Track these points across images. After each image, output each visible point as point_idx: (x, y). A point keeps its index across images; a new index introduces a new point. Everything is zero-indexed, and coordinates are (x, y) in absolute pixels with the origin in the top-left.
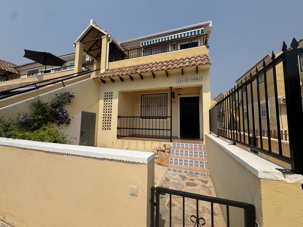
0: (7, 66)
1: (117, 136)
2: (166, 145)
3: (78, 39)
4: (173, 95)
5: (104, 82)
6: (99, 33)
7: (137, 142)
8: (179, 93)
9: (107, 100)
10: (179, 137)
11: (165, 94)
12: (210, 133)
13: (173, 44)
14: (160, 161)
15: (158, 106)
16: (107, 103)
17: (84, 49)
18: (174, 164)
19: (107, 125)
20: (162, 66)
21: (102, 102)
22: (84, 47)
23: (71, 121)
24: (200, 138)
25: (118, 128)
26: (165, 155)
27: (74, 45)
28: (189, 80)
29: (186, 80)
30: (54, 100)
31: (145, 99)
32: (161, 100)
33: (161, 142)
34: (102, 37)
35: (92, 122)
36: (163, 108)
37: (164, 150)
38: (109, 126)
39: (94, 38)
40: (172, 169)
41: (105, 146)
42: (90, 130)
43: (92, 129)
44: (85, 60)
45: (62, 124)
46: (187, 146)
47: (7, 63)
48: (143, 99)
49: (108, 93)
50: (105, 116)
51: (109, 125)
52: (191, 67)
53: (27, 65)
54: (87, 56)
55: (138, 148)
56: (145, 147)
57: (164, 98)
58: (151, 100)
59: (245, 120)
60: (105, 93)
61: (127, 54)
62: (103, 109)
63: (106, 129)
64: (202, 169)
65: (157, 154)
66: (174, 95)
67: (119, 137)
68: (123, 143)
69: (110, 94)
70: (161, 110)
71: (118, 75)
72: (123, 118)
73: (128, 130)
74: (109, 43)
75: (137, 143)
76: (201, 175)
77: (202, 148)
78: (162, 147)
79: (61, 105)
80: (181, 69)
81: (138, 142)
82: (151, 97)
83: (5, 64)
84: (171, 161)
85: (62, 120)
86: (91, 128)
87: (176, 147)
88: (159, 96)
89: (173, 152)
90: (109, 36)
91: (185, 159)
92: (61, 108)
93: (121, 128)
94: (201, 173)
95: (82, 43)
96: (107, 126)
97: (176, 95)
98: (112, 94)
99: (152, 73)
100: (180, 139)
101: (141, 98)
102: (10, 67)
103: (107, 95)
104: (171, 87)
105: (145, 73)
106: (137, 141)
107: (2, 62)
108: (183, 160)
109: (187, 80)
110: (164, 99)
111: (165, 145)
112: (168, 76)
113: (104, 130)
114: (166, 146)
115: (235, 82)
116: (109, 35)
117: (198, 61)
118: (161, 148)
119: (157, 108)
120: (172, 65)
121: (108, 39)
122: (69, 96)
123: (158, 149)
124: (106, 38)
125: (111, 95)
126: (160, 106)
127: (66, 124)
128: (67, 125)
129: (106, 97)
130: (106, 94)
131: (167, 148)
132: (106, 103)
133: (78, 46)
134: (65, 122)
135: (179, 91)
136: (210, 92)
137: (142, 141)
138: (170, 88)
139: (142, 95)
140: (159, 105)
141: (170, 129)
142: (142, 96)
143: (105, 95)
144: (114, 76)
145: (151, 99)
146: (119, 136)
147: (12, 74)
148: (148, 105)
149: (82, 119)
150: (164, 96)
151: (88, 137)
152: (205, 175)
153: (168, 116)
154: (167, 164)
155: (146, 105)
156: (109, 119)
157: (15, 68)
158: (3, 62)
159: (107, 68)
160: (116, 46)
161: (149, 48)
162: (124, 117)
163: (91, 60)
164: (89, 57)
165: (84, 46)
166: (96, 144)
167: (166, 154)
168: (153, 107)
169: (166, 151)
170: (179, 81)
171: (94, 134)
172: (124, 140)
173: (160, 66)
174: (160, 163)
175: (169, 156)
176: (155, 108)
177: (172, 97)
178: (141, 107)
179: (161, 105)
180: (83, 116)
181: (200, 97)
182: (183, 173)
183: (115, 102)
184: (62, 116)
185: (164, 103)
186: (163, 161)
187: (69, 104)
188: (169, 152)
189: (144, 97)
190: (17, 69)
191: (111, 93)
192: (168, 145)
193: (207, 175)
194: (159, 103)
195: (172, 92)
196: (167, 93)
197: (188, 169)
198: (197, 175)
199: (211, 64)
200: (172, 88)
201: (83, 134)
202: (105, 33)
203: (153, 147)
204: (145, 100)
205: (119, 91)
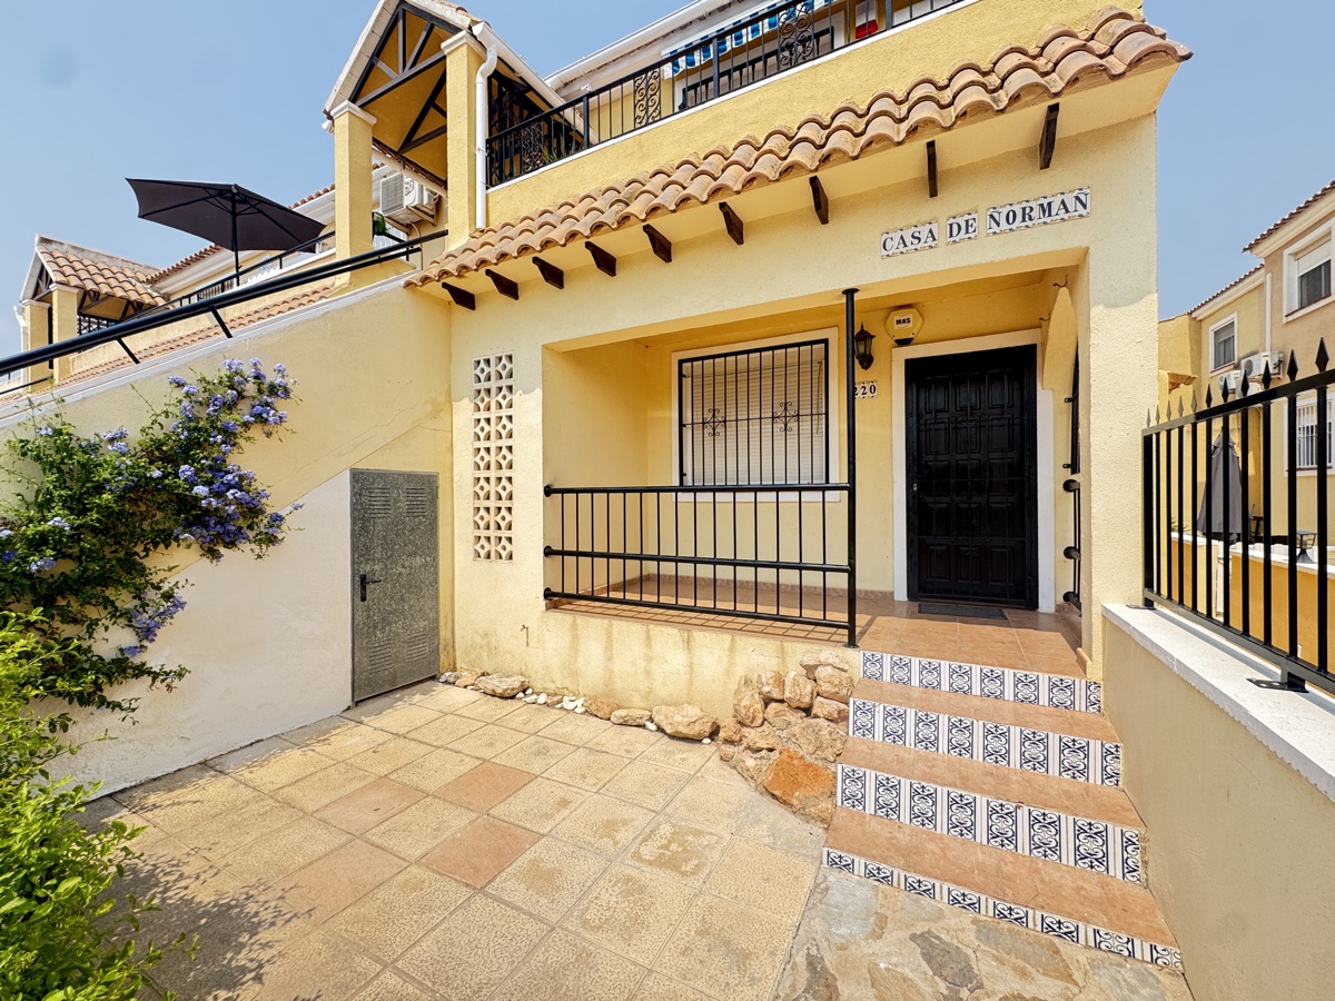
0: (121, 278)
1: (548, 594)
2: (816, 667)
3: (337, 87)
4: (862, 349)
5: (465, 299)
6: (432, 26)
7: (648, 632)
8: (903, 332)
9: (486, 400)
10: (901, 594)
11: (811, 343)
12: (1149, 604)
13: (860, 21)
14: (777, 775)
15: (773, 418)
16: (487, 415)
17: (374, 139)
18: (870, 809)
19: (493, 533)
20: (783, 155)
21: (464, 415)
22: (375, 127)
23: (284, 527)
24: (1037, 607)
25: (548, 552)
26: (812, 738)
27: (327, 123)
28: (983, 222)
29: (955, 228)
30: (162, 419)
31: (698, 381)
32: (792, 380)
33: (791, 646)
34: (443, 45)
35: (420, 523)
36: (806, 426)
37: (807, 700)
38: (504, 542)
39: (413, 65)
40: (860, 863)
41: (489, 644)
42: (407, 564)
43: (418, 560)
44: (401, 206)
45: (231, 544)
46: (960, 682)
47: (124, 265)
48: (687, 382)
49: (493, 362)
50: (482, 488)
51: (504, 533)
52: (1002, 111)
53: (188, 263)
54: (409, 179)
55: (654, 665)
56: (692, 668)
57: (805, 368)
58: (730, 387)
59: (1299, 474)
60: (479, 362)
61: (580, 125)
62: (471, 450)
63: (493, 555)
64: (1091, 881)
65: (760, 722)
66: (868, 346)
67: (554, 598)
68: (575, 638)
69: (499, 368)
70: (792, 442)
71: (524, 249)
72: (570, 498)
73: (600, 562)
74: (482, 74)
75: (649, 638)
76: (1097, 946)
77: (1081, 704)
78: (795, 683)
79: (206, 440)
80: (918, 147)
81: (652, 633)
82: (730, 367)
83: (115, 269)
84: (853, 789)
85: (222, 524)
86: (414, 554)
87: (887, 678)
88: (780, 360)
89: (863, 719)
90: (477, 30)
91: (955, 793)
92: (206, 458)
93: (563, 553)
94: (1096, 932)
95: (361, 107)
96: (495, 543)
97: (879, 347)
98: (509, 366)
99: (723, 206)
100: (911, 616)
101: (681, 376)
102: (133, 281)
103: (487, 370)
104: (850, 293)
105: (674, 211)
106: (651, 626)
107: (104, 263)
108: (942, 792)
109: (961, 229)
110: (805, 378)
111: (810, 670)
112: (824, 220)
113: (483, 562)
114: (821, 673)
115: (1245, 249)
116: (477, 23)
117: (1056, 65)
118: (788, 681)
119: (767, 427)
120: (857, 135)
121: (479, 50)
122: (260, 391)
123: (766, 689)
124: (464, 49)
125: (504, 373)
126: (787, 416)
127: (253, 546)
128: (257, 551)
129: (483, 385)
130: (482, 365)
131: (825, 687)
132: (483, 415)
133: (343, 122)
134: (251, 534)
135: (899, 322)
136: (1155, 297)
137: (673, 631)
138: (844, 300)
139: (681, 362)
140: (779, 411)
141: (844, 562)
142: (687, 366)
143: (478, 372)
144: (503, 256)
145: (730, 378)
146: (555, 595)
147: (146, 309)
148: (719, 417)
149: (353, 510)
150: (805, 357)
151: (402, 598)
152: (1131, 954)
153: (834, 480)
154: (825, 805)
155: (708, 416)
156: (504, 504)
157: (152, 281)
158: (105, 259)
159: (480, 224)
160: (530, 95)
161: (704, 87)
162: (577, 491)
163: (426, 201)
164: (416, 184)
165: (373, 121)
166: (449, 635)
167: (817, 733)
168: (743, 427)
169: (823, 707)
170: (908, 239)
171: (436, 581)
172: (581, 620)
173: (771, 152)
174: (777, 793)
175: (839, 745)
176: (755, 427)
177: (856, 361)
178: (681, 425)
179: (792, 412)
180: (360, 495)
181: (1044, 344)
182: (940, 915)
183: (528, 410)
184: (210, 503)
185: (806, 397)
186: (797, 784)
187: (269, 435)
188: (842, 717)
189: (697, 372)
190: (161, 288)
191: (504, 361)
192: (829, 669)
193: (1154, 961)
194: (779, 399)
195: (857, 330)
196: (825, 341)
197: (978, 879)
198: (1064, 946)
199: (1187, 57)
200: (857, 297)
201: (370, 587)
202: (460, 20)
203: (740, 672)
204: (698, 391)
205: (545, 347)
